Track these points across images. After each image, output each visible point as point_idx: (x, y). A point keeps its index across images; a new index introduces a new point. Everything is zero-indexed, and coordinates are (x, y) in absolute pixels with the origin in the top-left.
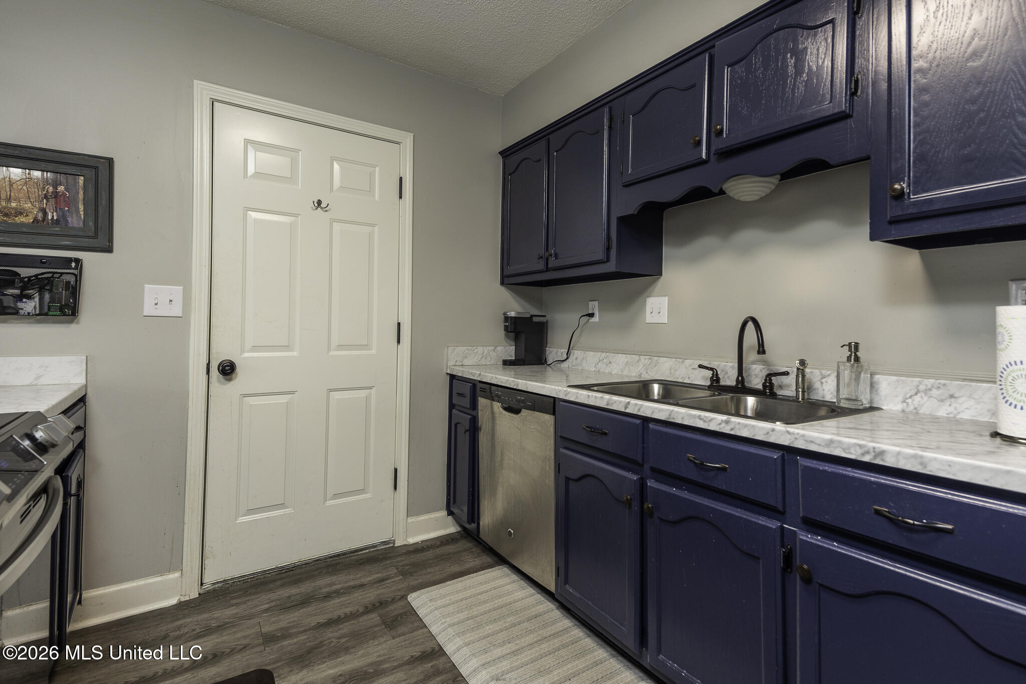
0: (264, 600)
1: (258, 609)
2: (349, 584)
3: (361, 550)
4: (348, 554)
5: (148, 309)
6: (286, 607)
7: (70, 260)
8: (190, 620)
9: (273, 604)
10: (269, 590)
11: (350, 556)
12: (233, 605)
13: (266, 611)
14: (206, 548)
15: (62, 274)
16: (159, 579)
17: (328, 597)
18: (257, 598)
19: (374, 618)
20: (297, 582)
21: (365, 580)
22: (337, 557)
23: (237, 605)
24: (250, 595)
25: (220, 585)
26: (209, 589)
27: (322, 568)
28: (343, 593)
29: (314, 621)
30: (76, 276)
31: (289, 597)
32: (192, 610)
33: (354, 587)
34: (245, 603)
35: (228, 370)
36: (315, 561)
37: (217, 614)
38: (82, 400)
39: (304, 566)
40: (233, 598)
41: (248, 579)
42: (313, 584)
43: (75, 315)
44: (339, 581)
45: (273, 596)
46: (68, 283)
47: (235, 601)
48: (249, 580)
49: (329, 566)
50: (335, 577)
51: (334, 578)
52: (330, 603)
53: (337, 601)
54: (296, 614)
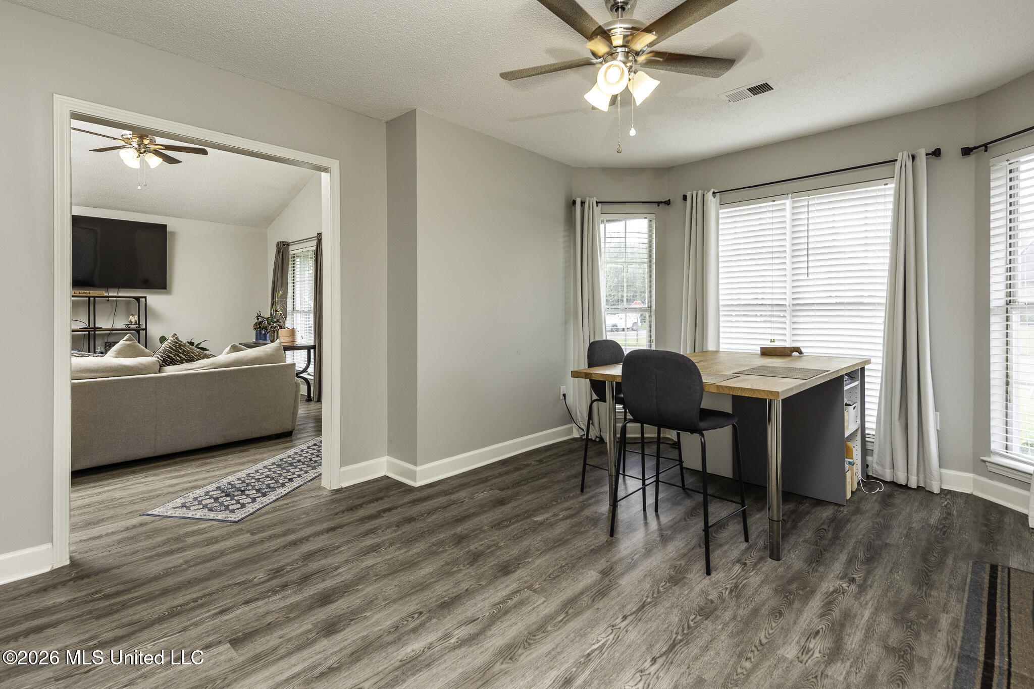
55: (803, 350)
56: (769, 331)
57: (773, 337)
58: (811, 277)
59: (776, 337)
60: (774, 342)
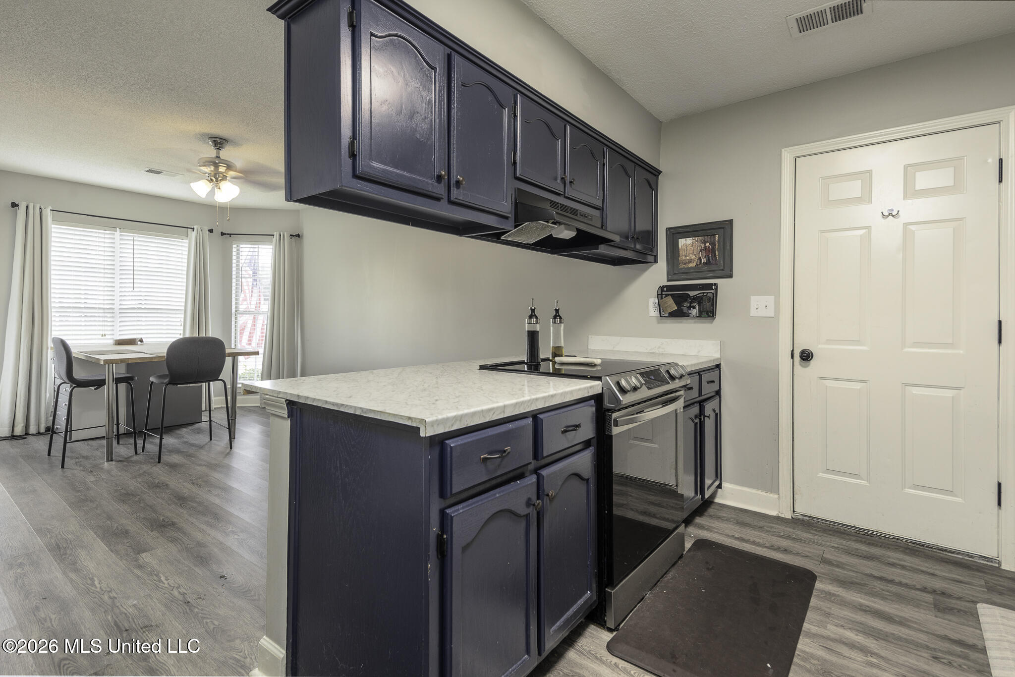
0: (836, 541)
1: (828, 544)
2: (920, 568)
3: (951, 552)
4: (934, 549)
5: (753, 313)
6: (849, 552)
7: (711, 285)
8: (780, 527)
9: (841, 546)
10: (844, 538)
11: (936, 552)
12: (811, 533)
13: (834, 547)
14: (796, 486)
15: (708, 293)
16: (764, 494)
17: (893, 565)
18: (831, 538)
19: (929, 598)
20: (869, 544)
21: (937, 572)
22: (920, 545)
23: (814, 534)
24: (827, 534)
25: (807, 518)
26: (798, 517)
27: (901, 547)
28: (909, 570)
29: (868, 571)
30: (713, 294)
31: (858, 549)
32: (783, 523)
33: (922, 571)
34: (820, 536)
35: (806, 356)
36: (895, 539)
37: (798, 532)
38: (718, 366)
39: (883, 538)
40: (813, 530)
41: (829, 524)
42: (884, 552)
43: (713, 317)
44: (910, 561)
45: (844, 542)
46: (710, 298)
47: (813, 532)
48: (831, 526)
49: (909, 548)
50: (909, 558)
51: (907, 558)
52: (890, 569)
53: (899, 571)
54: (856, 560)
55: (144, 340)
56: (101, 328)
57: (104, 333)
58: (135, 289)
59: (106, 333)
60: (105, 336)
